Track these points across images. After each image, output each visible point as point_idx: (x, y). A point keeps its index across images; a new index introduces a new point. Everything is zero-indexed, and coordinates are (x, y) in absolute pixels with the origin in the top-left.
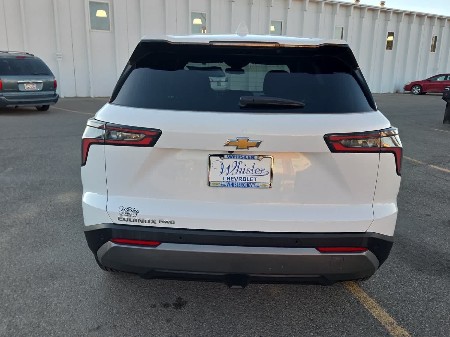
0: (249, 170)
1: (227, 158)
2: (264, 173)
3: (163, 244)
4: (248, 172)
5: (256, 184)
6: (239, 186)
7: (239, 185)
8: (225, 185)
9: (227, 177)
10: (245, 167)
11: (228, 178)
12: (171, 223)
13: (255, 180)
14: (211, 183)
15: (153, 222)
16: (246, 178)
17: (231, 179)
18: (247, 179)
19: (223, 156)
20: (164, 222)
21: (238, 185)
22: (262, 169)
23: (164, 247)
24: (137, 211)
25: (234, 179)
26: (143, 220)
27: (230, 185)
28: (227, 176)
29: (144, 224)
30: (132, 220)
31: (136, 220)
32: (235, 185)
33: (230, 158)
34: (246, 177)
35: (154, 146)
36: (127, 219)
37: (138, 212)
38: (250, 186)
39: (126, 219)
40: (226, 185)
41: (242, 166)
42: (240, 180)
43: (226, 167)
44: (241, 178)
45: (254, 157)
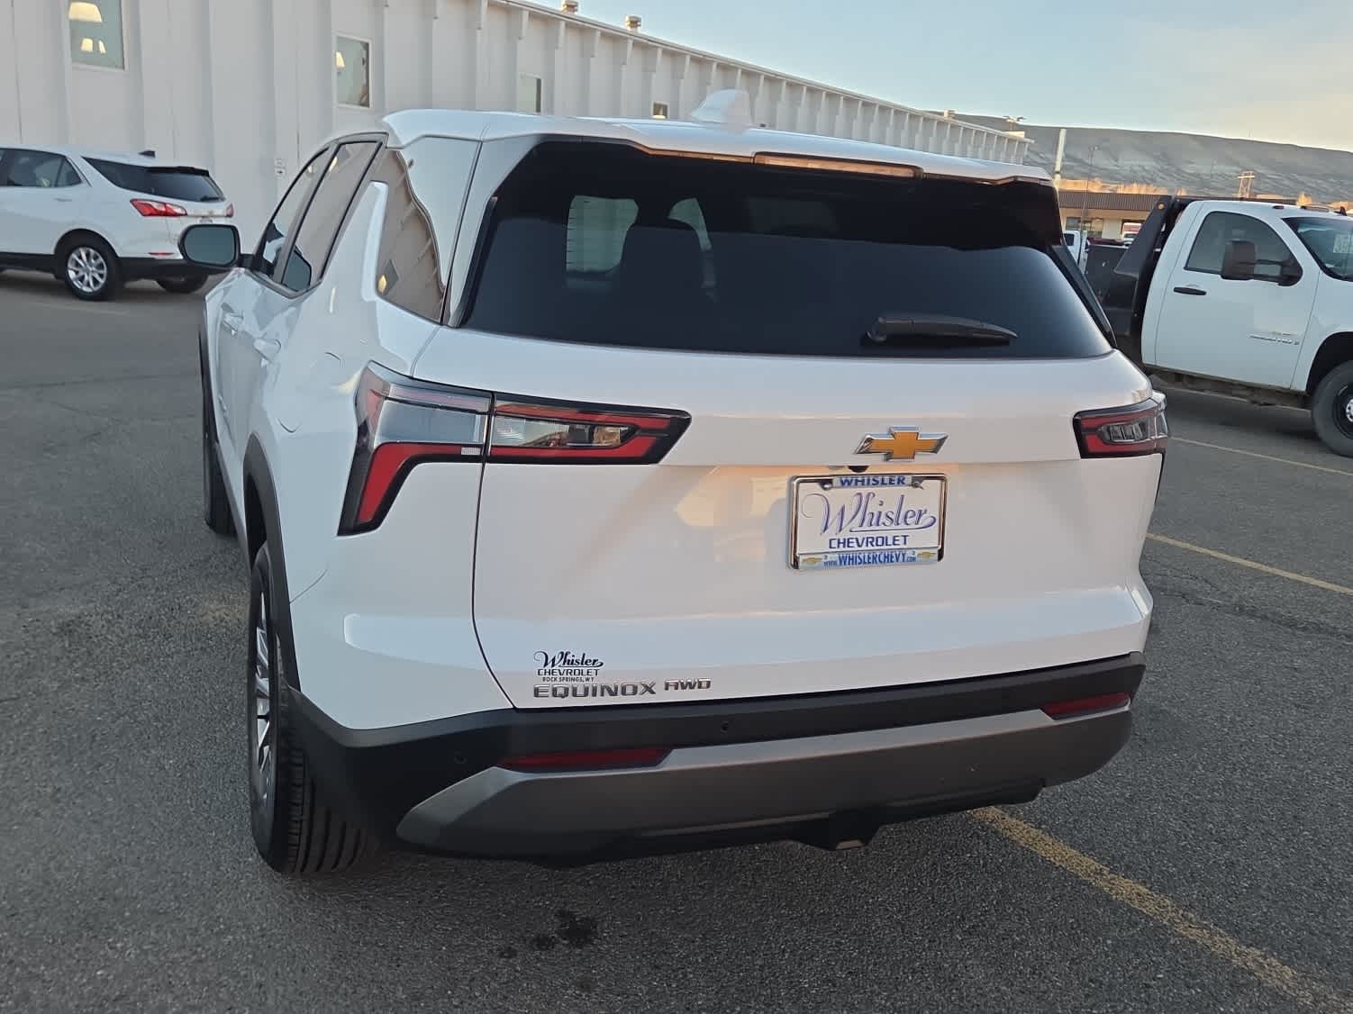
0: (890, 514)
1: (839, 484)
2: (925, 520)
3: (675, 753)
4: (888, 523)
5: (909, 554)
6: (869, 563)
7: (869, 558)
8: (835, 563)
9: (839, 540)
10: (880, 508)
11: (842, 541)
12: (700, 687)
13: (905, 543)
14: (801, 559)
15: (649, 689)
16: (883, 538)
17: (849, 542)
18: (885, 540)
19: (830, 482)
20: (680, 686)
21: (866, 561)
22: (921, 511)
23: (680, 760)
24: (595, 661)
25: (855, 545)
26: (616, 688)
27: (847, 560)
28: (837, 538)
29: (620, 700)
30: (580, 691)
31: (595, 690)
32: (858, 561)
33: (846, 484)
34: (884, 534)
35: (663, 462)
36: (566, 690)
37: (597, 664)
38: (894, 559)
39: (560, 691)
40: (838, 563)
41: (873, 507)
42: (869, 545)
43: (835, 511)
44: (870, 540)
45: (904, 479)
